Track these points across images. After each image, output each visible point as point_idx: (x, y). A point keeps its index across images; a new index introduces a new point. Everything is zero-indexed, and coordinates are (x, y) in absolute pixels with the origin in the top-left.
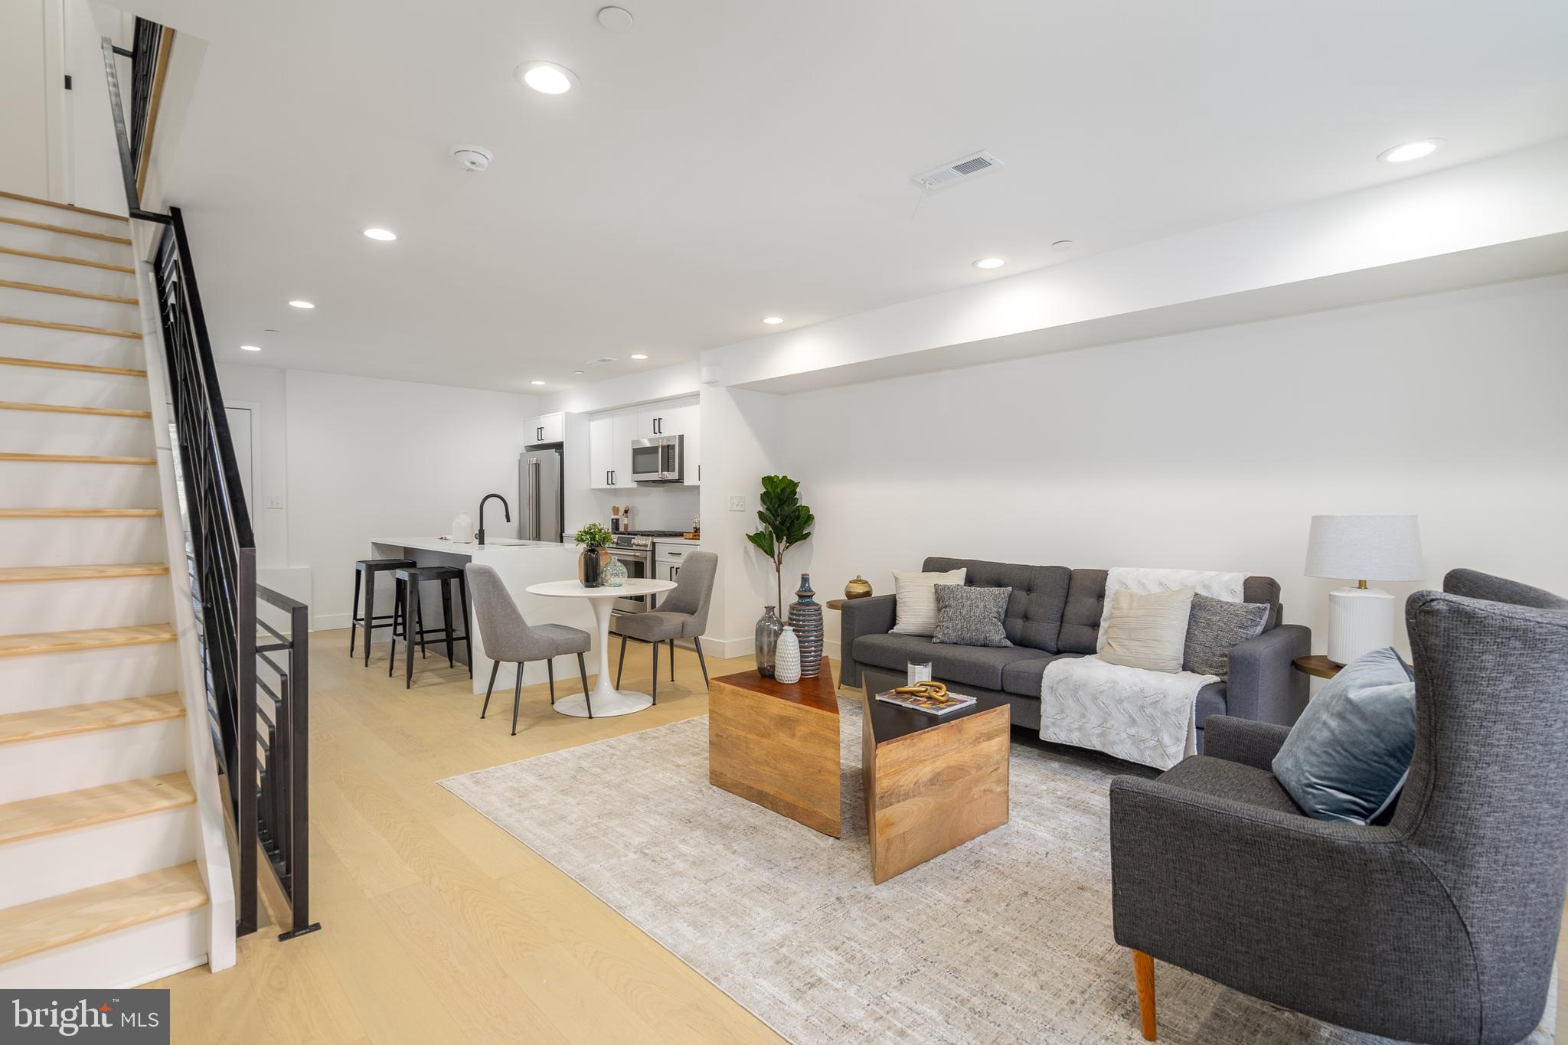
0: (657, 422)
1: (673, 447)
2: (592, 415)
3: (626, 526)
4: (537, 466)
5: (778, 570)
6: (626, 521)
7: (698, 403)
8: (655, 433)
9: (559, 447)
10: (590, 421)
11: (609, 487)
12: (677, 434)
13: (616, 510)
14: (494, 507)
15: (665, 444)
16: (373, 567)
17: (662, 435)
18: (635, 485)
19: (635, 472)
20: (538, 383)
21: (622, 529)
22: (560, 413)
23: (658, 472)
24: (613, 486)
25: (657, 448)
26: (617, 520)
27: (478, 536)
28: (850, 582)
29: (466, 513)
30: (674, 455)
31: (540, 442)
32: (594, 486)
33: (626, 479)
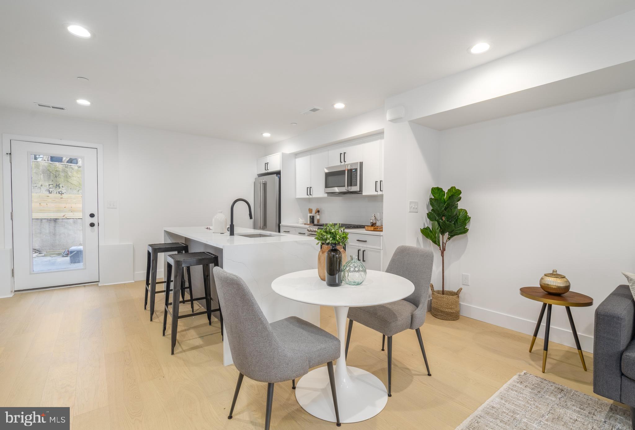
0: (342, 156)
1: (356, 170)
2: (297, 155)
3: (318, 221)
4: (265, 185)
5: (443, 256)
6: (318, 217)
7: (383, 138)
8: (341, 162)
9: (278, 173)
10: (296, 158)
11: (308, 197)
12: (359, 161)
13: (310, 211)
14: (241, 208)
15: (349, 168)
16: (156, 249)
17: (346, 163)
18: (326, 195)
19: (327, 186)
20: (267, 135)
21: (316, 222)
22: (279, 153)
23: (345, 186)
24: (311, 196)
25: (344, 171)
26: (313, 217)
27: (229, 229)
28: (546, 275)
29: (221, 212)
30: (356, 176)
31: (266, 172)
32: (297, 197)
33: (320, 191)
